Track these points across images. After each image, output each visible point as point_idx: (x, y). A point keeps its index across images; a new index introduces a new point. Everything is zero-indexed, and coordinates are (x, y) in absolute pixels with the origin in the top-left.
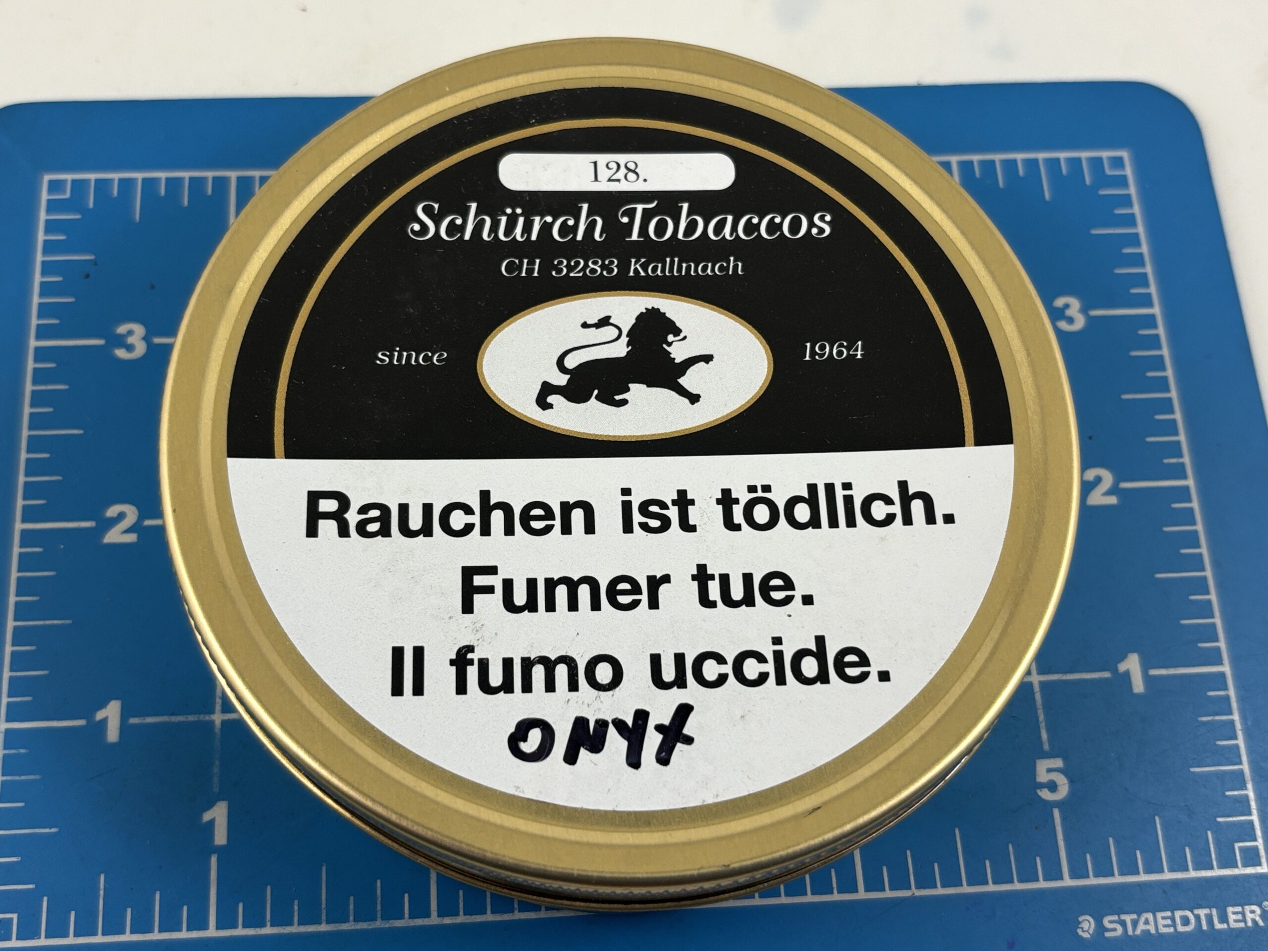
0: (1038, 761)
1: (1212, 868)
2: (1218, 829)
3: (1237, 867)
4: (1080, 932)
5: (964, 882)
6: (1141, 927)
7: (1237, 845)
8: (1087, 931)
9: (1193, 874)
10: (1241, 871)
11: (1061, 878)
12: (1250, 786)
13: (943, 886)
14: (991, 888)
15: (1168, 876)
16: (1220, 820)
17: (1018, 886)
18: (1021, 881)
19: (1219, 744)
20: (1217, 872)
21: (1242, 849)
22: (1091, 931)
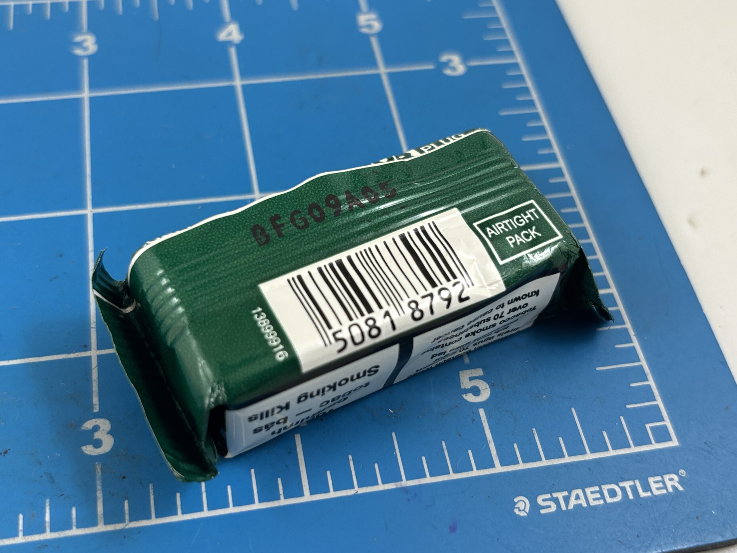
0: (460, 372)
1: (629, 446)
2: (629, 415)
3: (651, 443)
4: (516, 511)
5: (404, 477)
6: (573, 502)
7: (648, 426)
8: (524, 510)
9: (612, 453)
10: (656, 446)
11: (493, 466)
12: (650, 377)
13: (384, 483)
14: (428, 480)
15: (590, 456)
16: (628, 406)
17: (453, 476)
18: (455, 471)
19: (618, 348)
20: (634, 450)
21: (653, 429)
22: (527, 510)
